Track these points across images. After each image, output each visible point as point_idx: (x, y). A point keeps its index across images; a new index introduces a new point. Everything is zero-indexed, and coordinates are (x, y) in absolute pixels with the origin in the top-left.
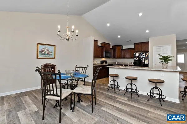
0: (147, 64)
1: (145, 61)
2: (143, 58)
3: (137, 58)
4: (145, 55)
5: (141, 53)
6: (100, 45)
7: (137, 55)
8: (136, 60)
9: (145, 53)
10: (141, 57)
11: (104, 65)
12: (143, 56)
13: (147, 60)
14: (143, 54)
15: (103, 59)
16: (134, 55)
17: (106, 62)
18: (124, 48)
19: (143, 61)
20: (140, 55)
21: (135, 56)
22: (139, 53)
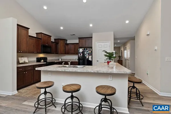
0: (91, 60)
1: (88, 57)
2: (87, 54)
3: (82, 54)
4: (89, 51)
5: (85, 48)
6: (36, 37)
7: (81, 50)
8: (80, 57)
9: (89, 49)
10: (85, 53)
11: (42, 63)
12: (87, 51)
13: (91, 56)
14: (87, 49)
15: (41, 55)
16: (78, 50)
17: (45, 59)
18: (68, 42)
19: (87, 57)
20: (84, 51)
21: (80, 52)
22: (83, 49)
